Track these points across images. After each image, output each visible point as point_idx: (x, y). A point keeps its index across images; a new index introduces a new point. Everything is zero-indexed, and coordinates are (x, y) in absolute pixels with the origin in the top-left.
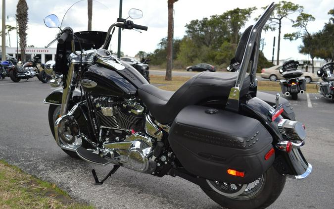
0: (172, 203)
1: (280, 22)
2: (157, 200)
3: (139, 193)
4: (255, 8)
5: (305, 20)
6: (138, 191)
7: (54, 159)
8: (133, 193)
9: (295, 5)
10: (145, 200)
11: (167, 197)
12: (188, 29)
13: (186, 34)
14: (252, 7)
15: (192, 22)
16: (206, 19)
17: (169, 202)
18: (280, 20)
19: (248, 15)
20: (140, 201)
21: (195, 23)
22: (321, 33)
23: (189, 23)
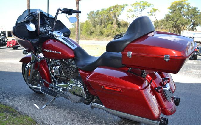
0: (74, 113)
1: (141, 13)
2: (66, 112)
3: (56, 109)
4: (127, 5)
5: (155, 12)
6: (56, 107)
7: (8, 93)
8: (53, 109)
9: (149, 3)
10: (60, 112)
11: (72, 110)
12: (88, 17)
13: (87, 19)
14: (125, 4)
15: (91, 12)
16: (99, 10)
17: (73, 112)
18: (141, 12)
19: (123, 9)
20: (57, 113)
21: (92, 13)
22: (163, 20)
23: (89, 13)
